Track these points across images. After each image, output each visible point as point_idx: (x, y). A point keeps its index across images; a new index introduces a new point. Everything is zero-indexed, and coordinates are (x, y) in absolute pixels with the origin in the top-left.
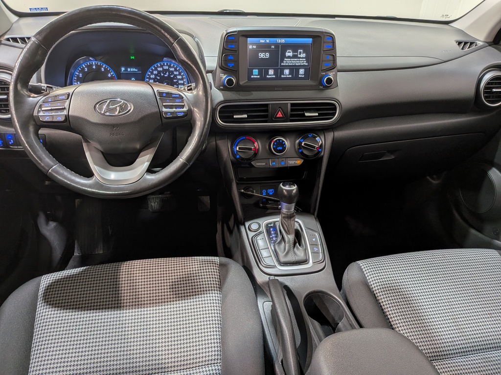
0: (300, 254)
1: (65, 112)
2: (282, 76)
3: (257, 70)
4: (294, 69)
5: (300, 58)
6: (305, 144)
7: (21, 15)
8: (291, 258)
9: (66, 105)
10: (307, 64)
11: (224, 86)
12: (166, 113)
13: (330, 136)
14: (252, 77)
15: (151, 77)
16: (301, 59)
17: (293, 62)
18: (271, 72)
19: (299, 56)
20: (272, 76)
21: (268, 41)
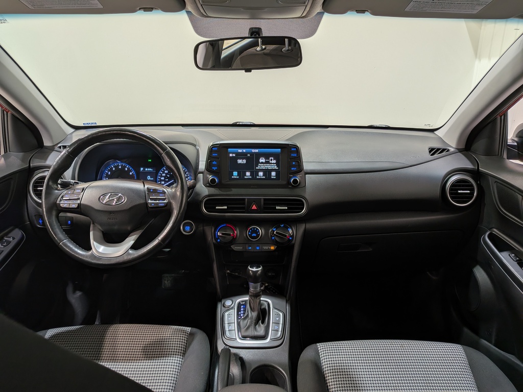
0: (261, 330)
1: (79, 202)
2: (257, 177)
3: (237, 172)
4: (267, 172)
6: (276, 233)
7: (77, 128)
8: (251, 332)
9: (80, 197)
10: (277, 168)
11: (209, 184)
12: (151, 203)
13: (302, 228)
14: (233, 177)
15: (163, 175)
16: (272, 165)
17: (266, 166)
18: (248, 174)
19: (270, 162)
20: (249, 177)
21: (244, 151)
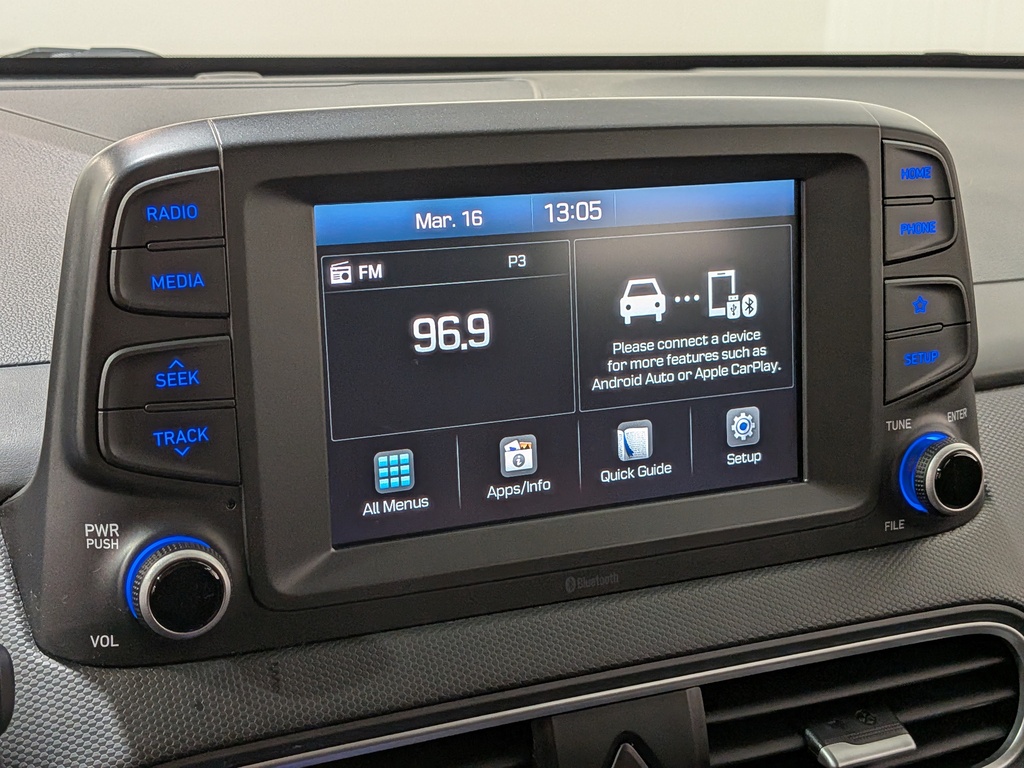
2: (607, 477)
3: (406, 455)
5: (723, 325)
10: (772, 367)
11: (127, 625)
14: (371, 509)
16: (731, 338)
17: (674, 360)
18: (518, 454)
19: (714, 312)
20: (529, 486)
21: (473, 220)
